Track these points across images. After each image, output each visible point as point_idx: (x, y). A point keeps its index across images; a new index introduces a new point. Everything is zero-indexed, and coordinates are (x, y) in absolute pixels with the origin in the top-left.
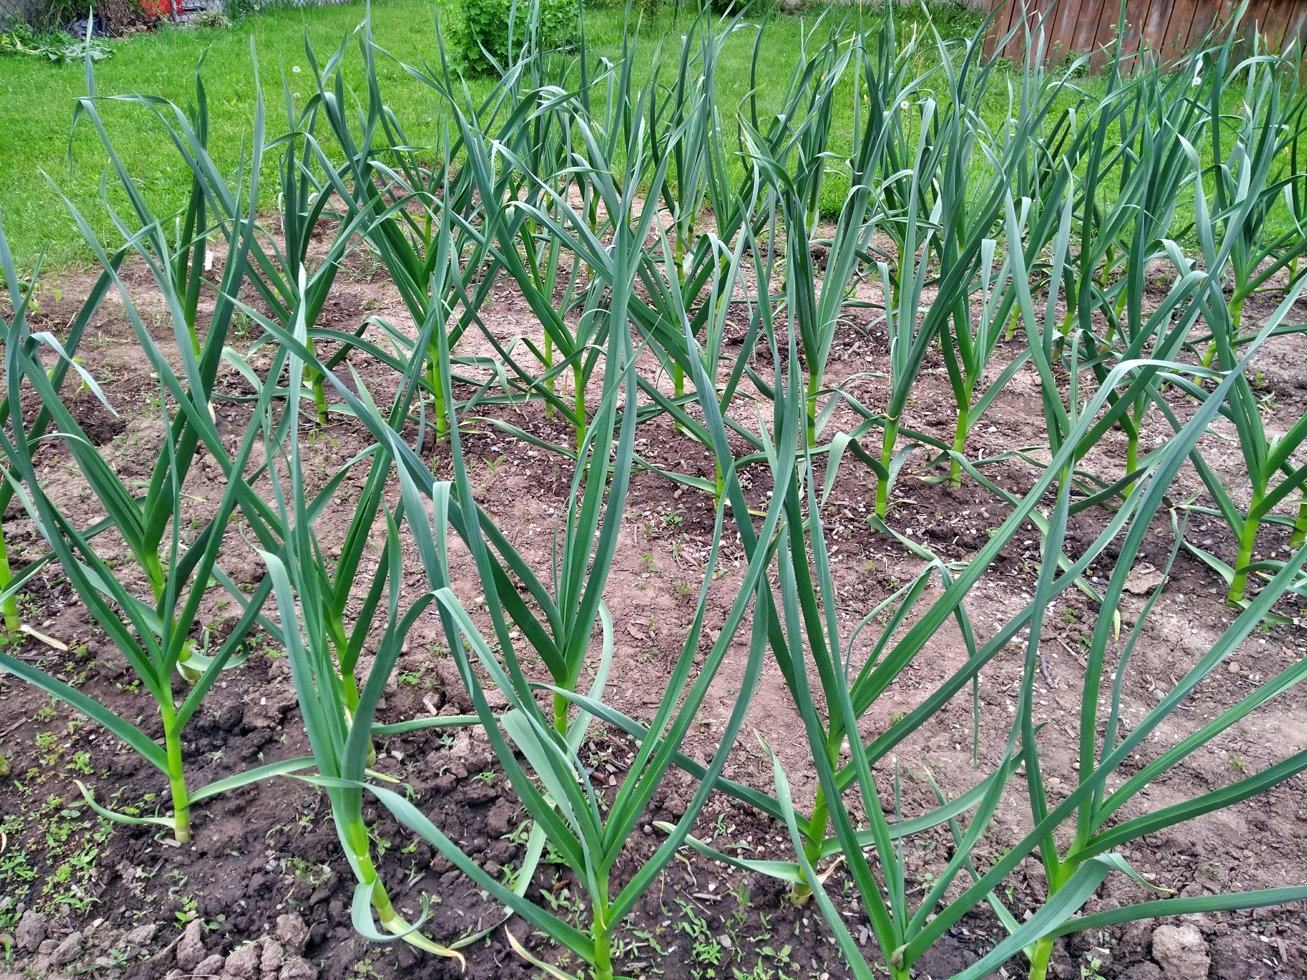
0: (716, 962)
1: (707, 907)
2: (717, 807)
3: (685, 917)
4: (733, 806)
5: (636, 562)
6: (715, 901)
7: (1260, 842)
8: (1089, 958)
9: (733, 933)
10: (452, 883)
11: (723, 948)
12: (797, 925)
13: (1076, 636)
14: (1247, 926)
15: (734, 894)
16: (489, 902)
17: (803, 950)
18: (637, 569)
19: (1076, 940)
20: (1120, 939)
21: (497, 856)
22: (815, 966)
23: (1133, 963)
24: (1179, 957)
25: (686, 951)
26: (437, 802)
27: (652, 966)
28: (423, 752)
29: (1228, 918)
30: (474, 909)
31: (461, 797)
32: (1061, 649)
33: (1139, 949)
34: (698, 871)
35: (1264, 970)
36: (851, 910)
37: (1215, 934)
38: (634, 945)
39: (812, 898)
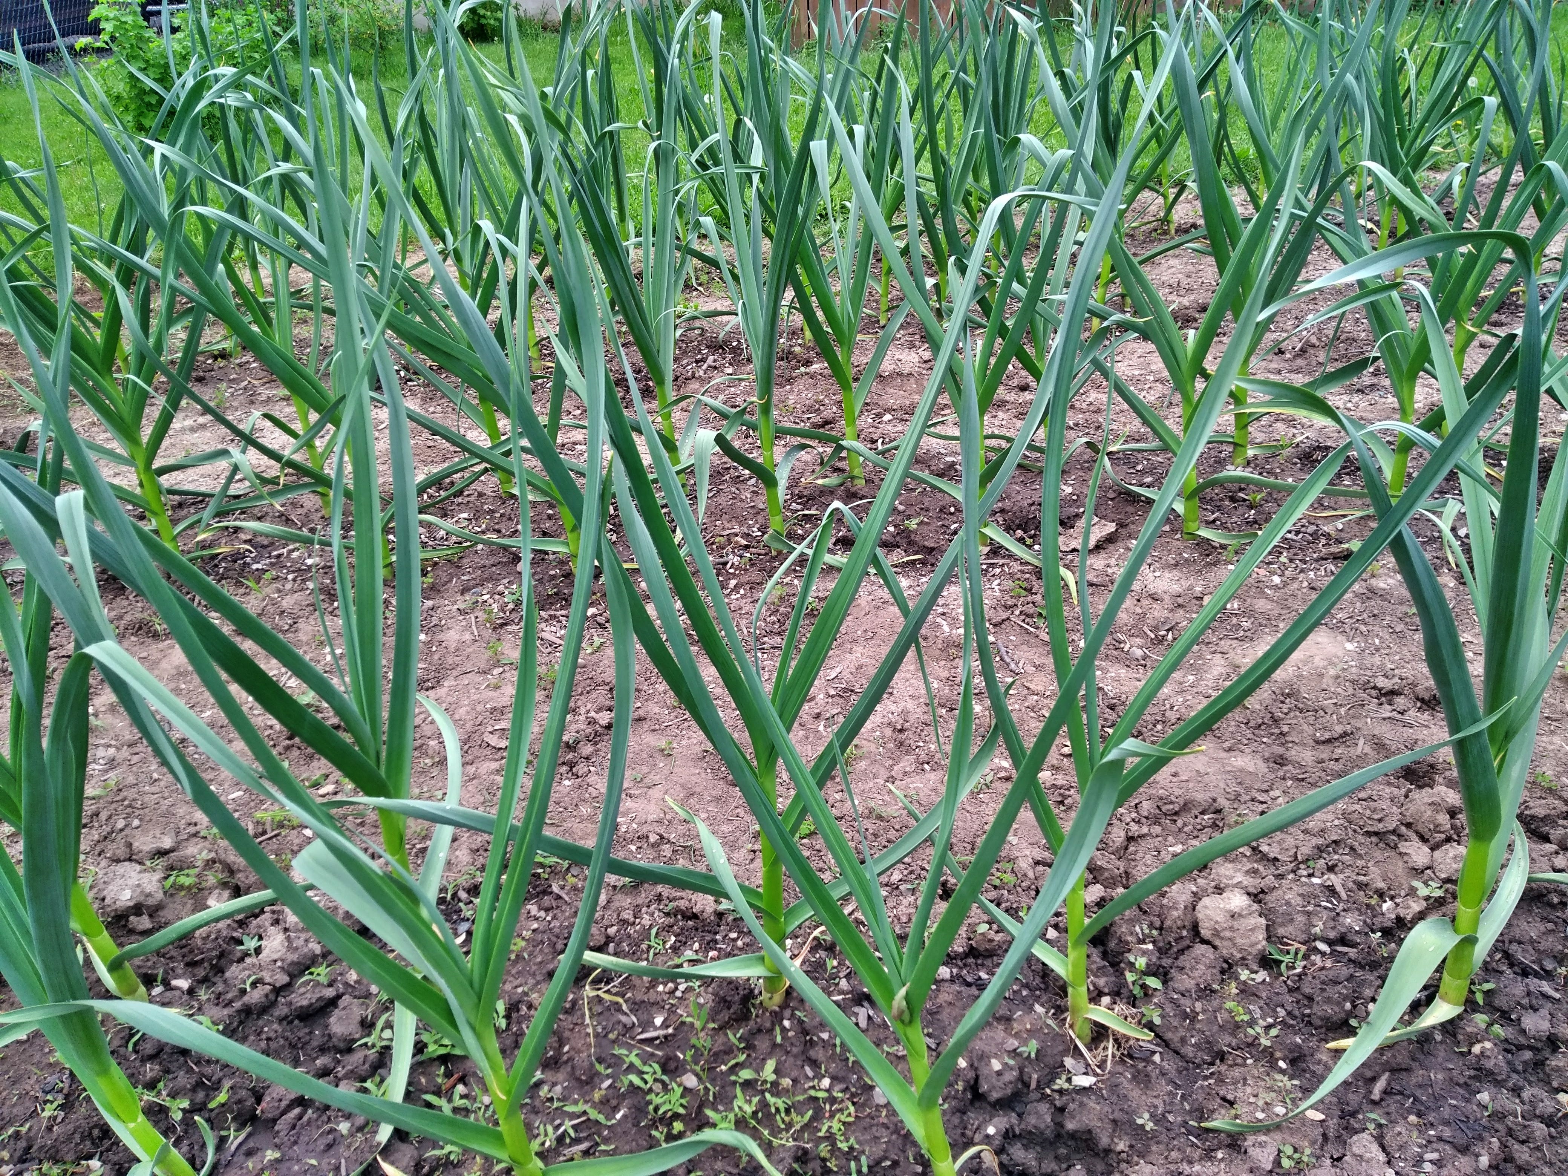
0: (681, 1111)
1: (657, 1047)
2: (646, 921)
3: (631, 1068)
4: (667, 914)
5: (482, 659)
6: (666, 1037)
7: (1284, 779)
8: (1132, 959)
9: (698, 1068)
10: (294, 1127)
11: (687, 1091)
12: (778, 1030)
13: (1030, 609)
14: (1294, 872)
15: (689, 1019)
16: (352, 1135)
17: (791, 1060)
18: (484, 666)
19: (1112, 944)
20: (1161, 929)
21: (352, 1071)
22: (810, 1074)
23: (1182, 952)
24: (1231, 928)
25: (640, 1110)
26: (251, 1026)
27: (597, 1144)
28: (220, 970)
29: (1272, 870)
30: (332, 1152)
31: (285, 1010)
32: (1017, 628)
33: (1185, 933)
34: (636, 1006)
35: (1325, 915)
36: (841, 992)
37: (1263, 892)
38: (568, 1125)
39: (789, 992)
